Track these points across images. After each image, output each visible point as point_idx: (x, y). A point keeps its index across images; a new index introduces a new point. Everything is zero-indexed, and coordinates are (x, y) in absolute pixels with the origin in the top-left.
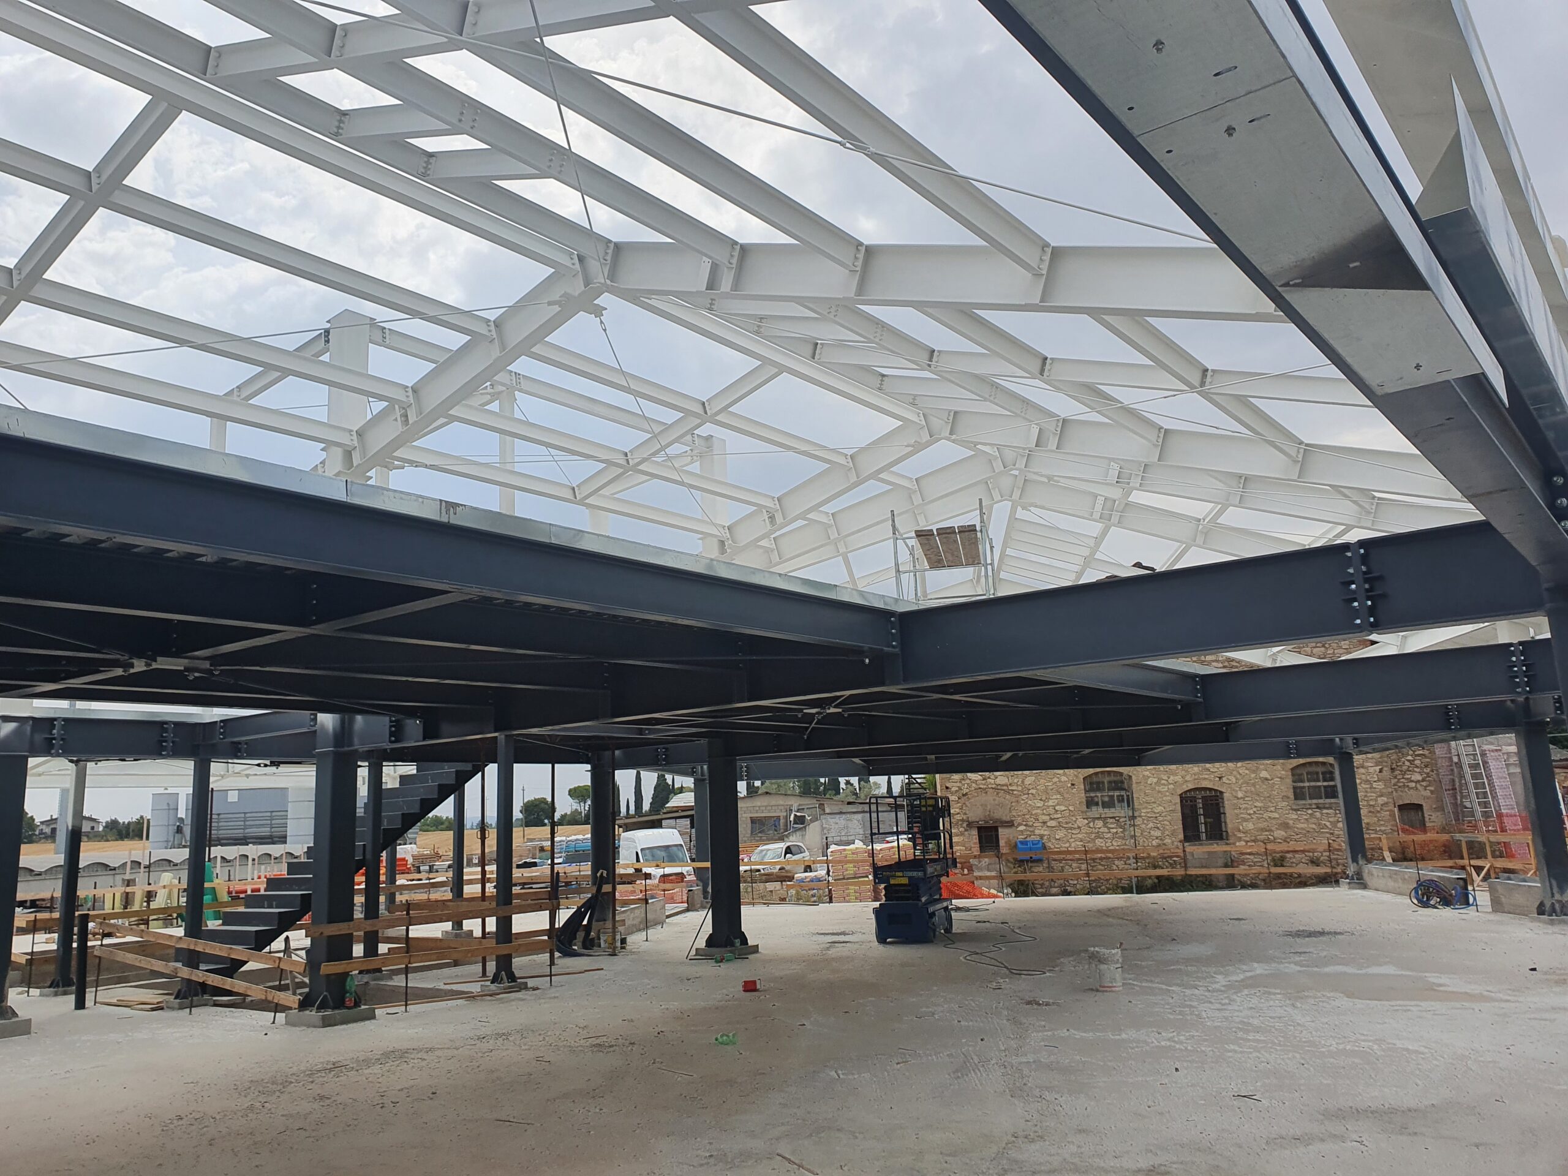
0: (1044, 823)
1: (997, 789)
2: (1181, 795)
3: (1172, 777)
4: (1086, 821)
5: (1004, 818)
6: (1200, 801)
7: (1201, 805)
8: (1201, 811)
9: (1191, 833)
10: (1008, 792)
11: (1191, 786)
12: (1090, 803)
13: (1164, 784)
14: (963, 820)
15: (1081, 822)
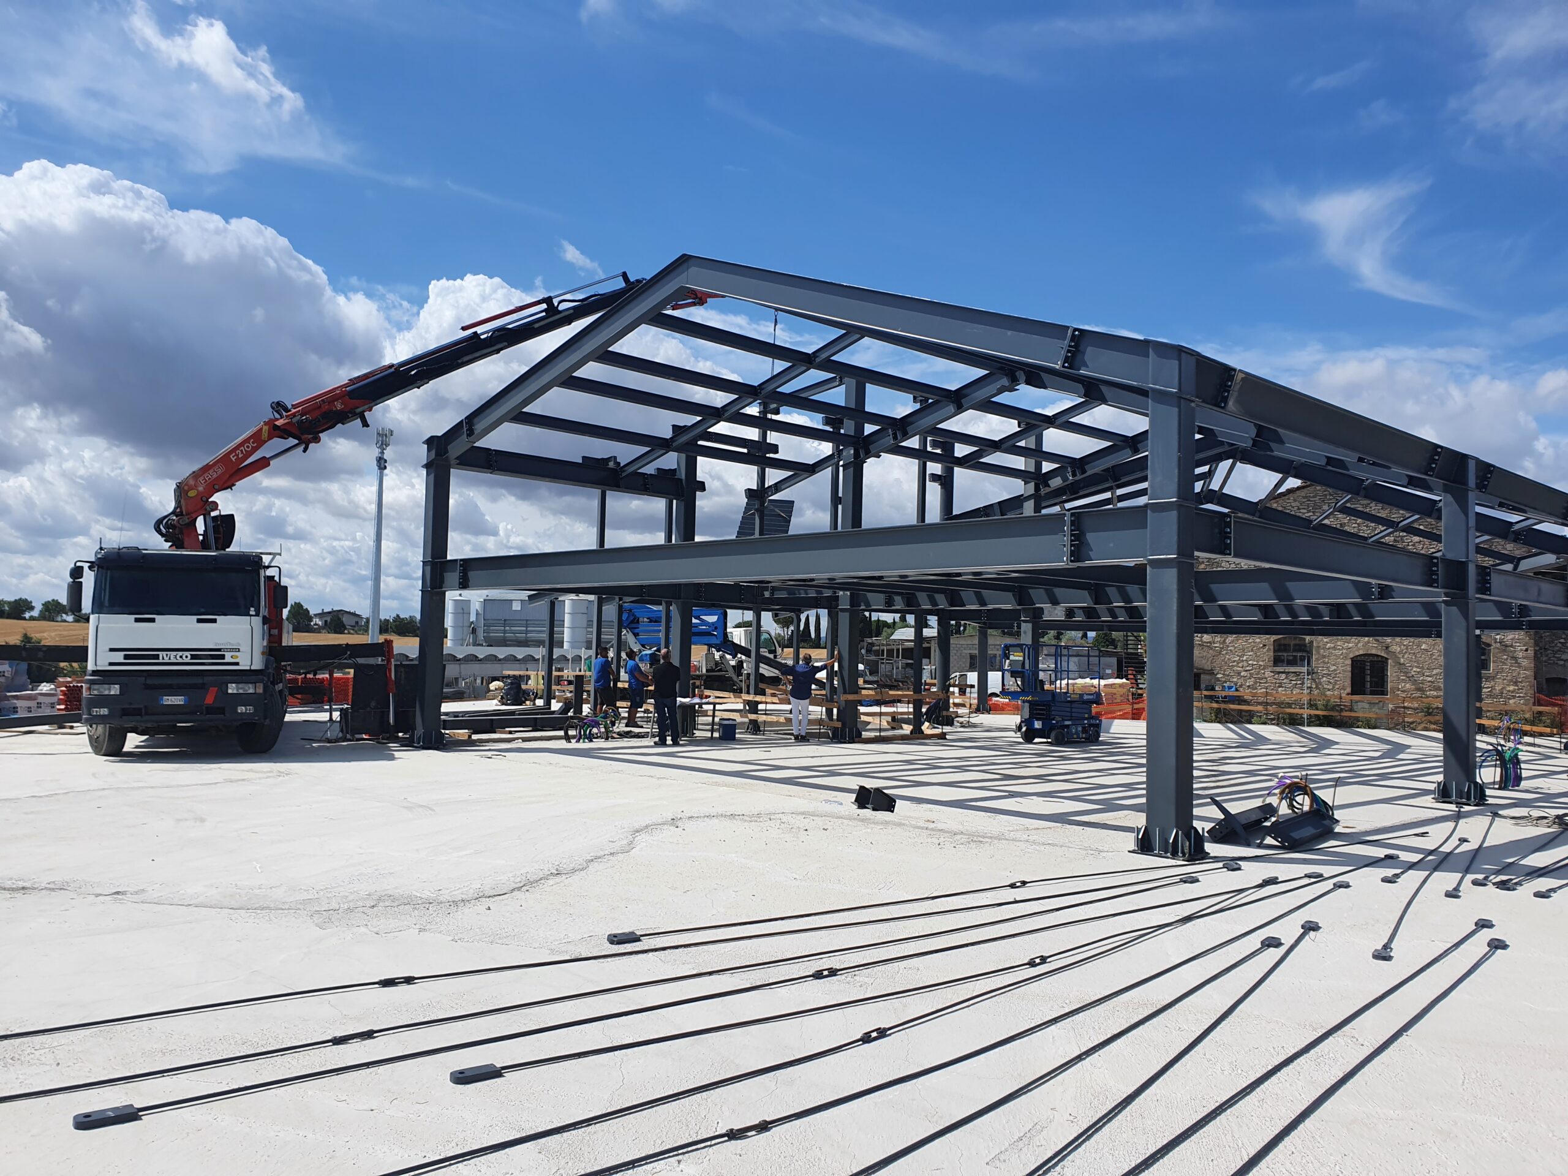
0: (1239, 673)
1: (1203, 645)
2: (1352, 659)
3: (1346, 644)
4: (1272, 674)
5: (1206, 668)
6: (1369, 664)
7: (1369, 667)
8: (1369, 672)
9: (1357, 688)
10: (1211, 648)
11: (1361, 652)
12: (1277, 661)
13: (1339, 649)
15: (1268, 674)
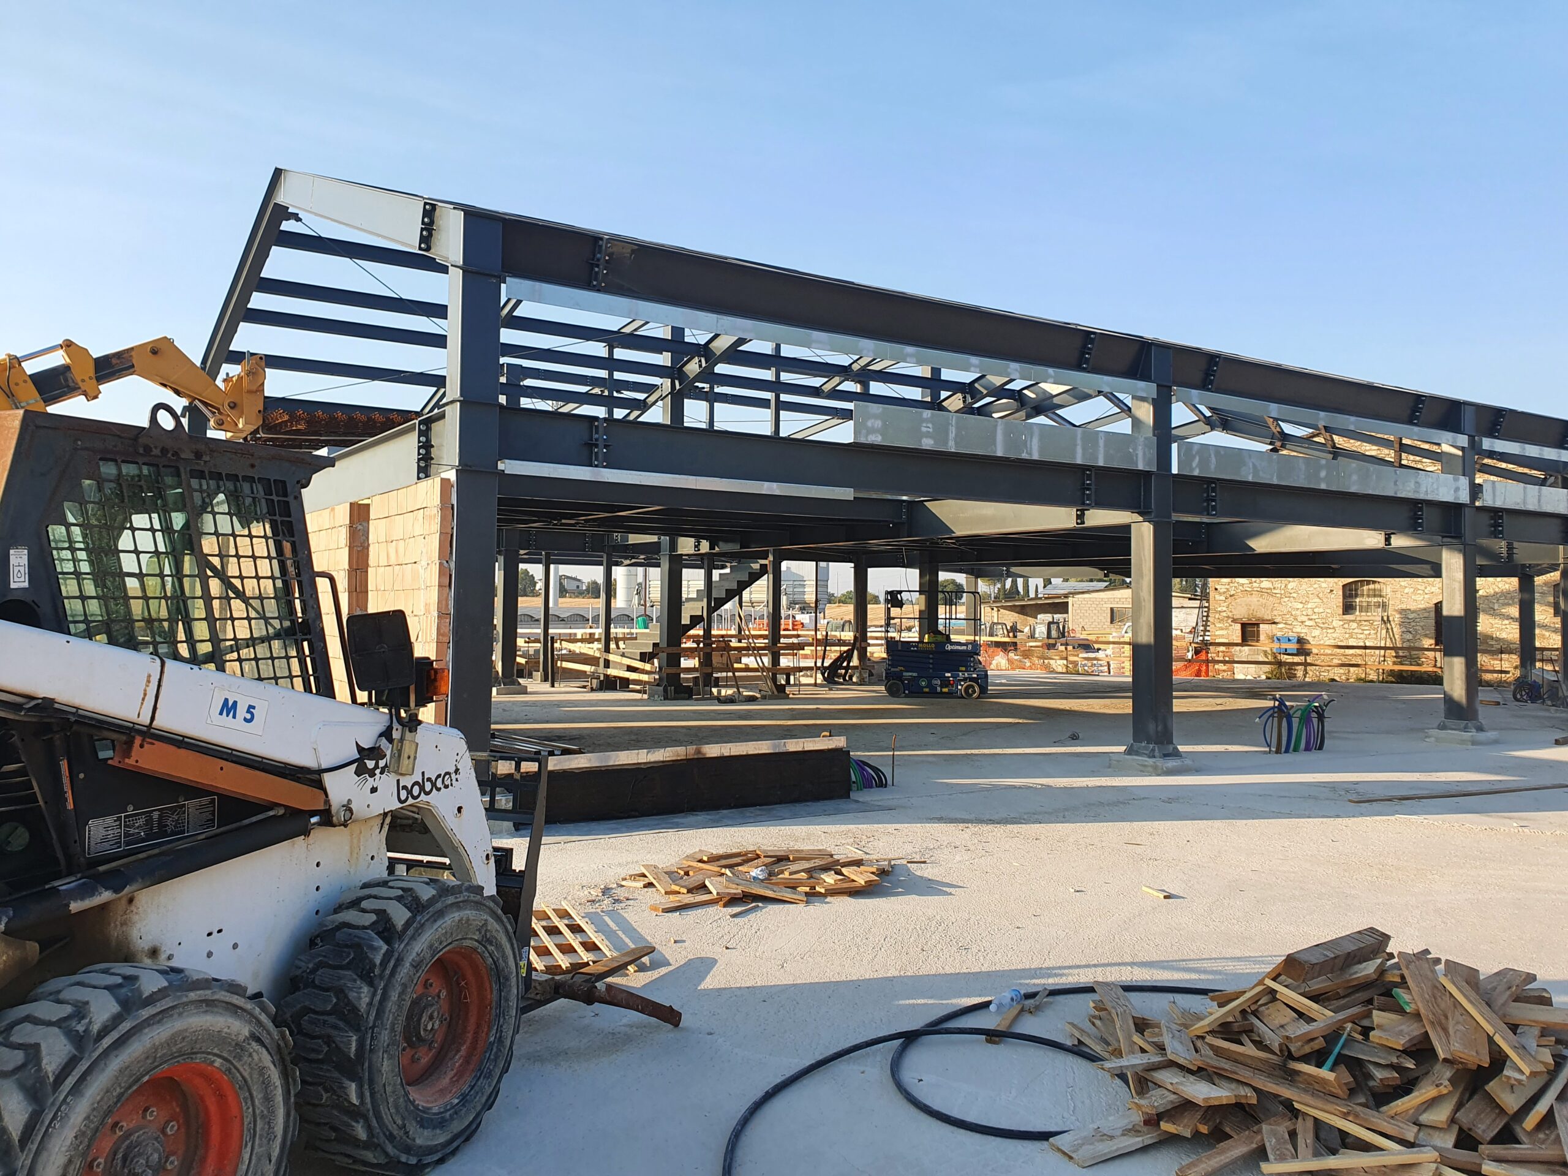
0: (1302, 622)
1: (1261, 591)
3: (1428, 588)
4: (1341, 623)
5: (1266, 617)
10: (1272, 595)
12: (1347, 607)
13: (1420, 594)
14: (1228, 617)
15: (1337, 623)
